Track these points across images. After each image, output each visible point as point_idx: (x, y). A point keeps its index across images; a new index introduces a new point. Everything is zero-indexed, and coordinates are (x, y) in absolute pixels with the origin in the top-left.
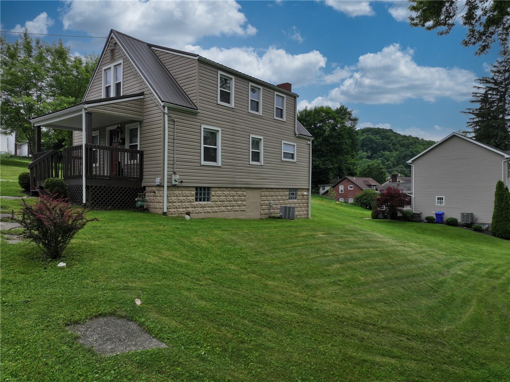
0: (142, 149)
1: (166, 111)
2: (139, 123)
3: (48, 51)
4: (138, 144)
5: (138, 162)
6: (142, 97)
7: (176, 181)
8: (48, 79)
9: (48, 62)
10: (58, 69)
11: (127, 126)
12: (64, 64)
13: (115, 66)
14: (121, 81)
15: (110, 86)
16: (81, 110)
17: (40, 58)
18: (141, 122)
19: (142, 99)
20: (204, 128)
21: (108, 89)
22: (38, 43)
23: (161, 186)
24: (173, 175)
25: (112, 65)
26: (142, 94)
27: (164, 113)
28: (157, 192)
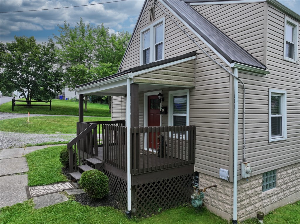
0: (193, 124)
1: (236, 74)
2: (188, 90)
3: (94, 32)
4: (188, 115)
5: (187, 139)
6: (194, 57)
7: (247, 173)
8: (95, 51)
9: (95, 39)
10: (100, 44)
11: (170, 93)
12: (104, 40)
13: (154, 26)
14: (163, 41)
15: (149, 49)
16: (125, 80)
17: (90, 37)
18: (191, 90)
19: (194, 60)
20: (272, 93)
21: (146, 52)
22: (88, 27)
23: (229, 181)
24: (243, 164)
25: (151, 26)
26: (194, 53)
27: (234, 77)
28: (219, 186)
